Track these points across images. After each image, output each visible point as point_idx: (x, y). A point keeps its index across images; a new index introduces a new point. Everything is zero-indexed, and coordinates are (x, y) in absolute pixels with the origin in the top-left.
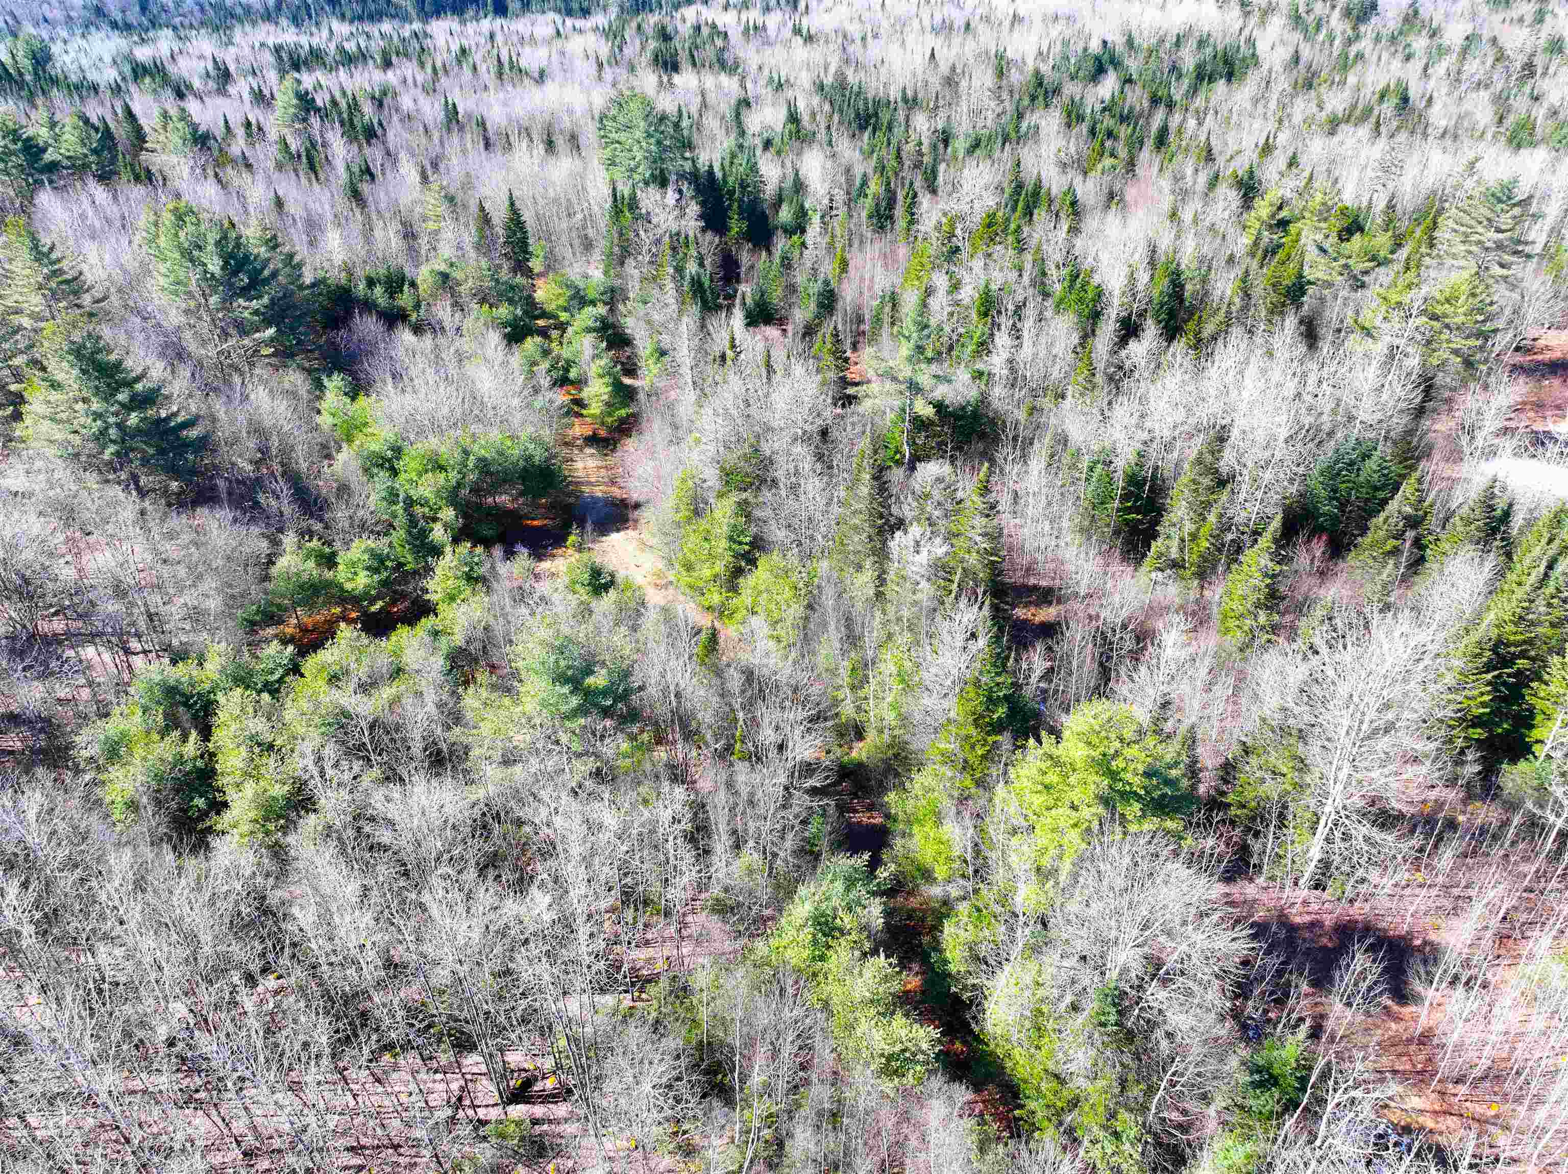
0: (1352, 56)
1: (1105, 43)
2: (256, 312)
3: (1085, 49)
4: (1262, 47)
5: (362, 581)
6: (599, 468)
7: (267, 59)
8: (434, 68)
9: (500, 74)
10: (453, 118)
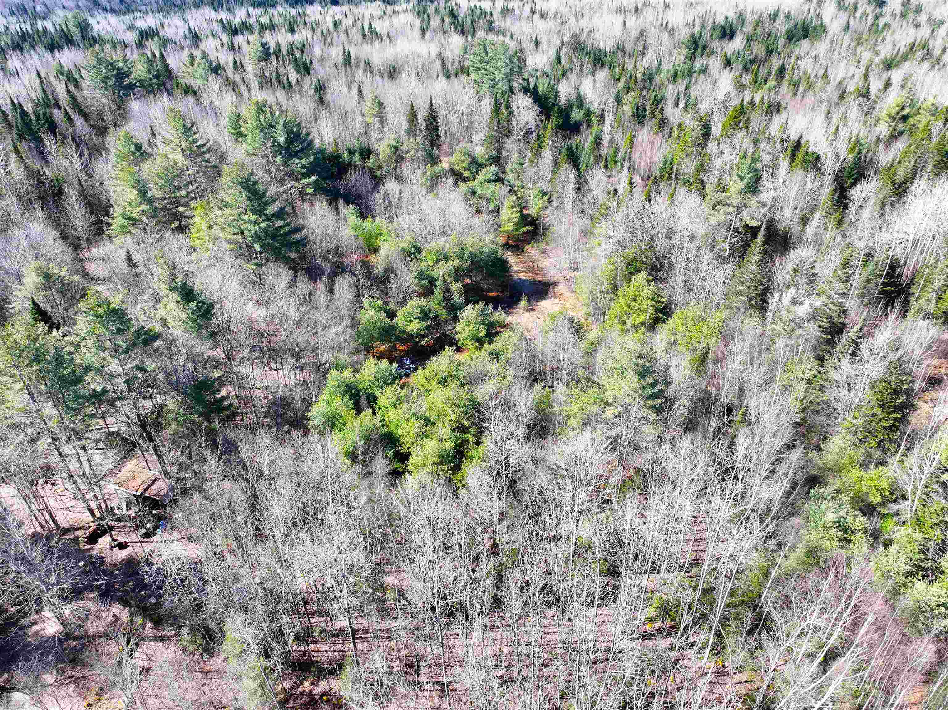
0: (881, 25)
1: (726, 18)
2: (303, 167)
3: (715, 22)
4: (826, 20)
5: (414, 326)
6: (518, 262)
7: (217, 28)
8: (322, 32)
9: (364, 36)
10: (348, 61)
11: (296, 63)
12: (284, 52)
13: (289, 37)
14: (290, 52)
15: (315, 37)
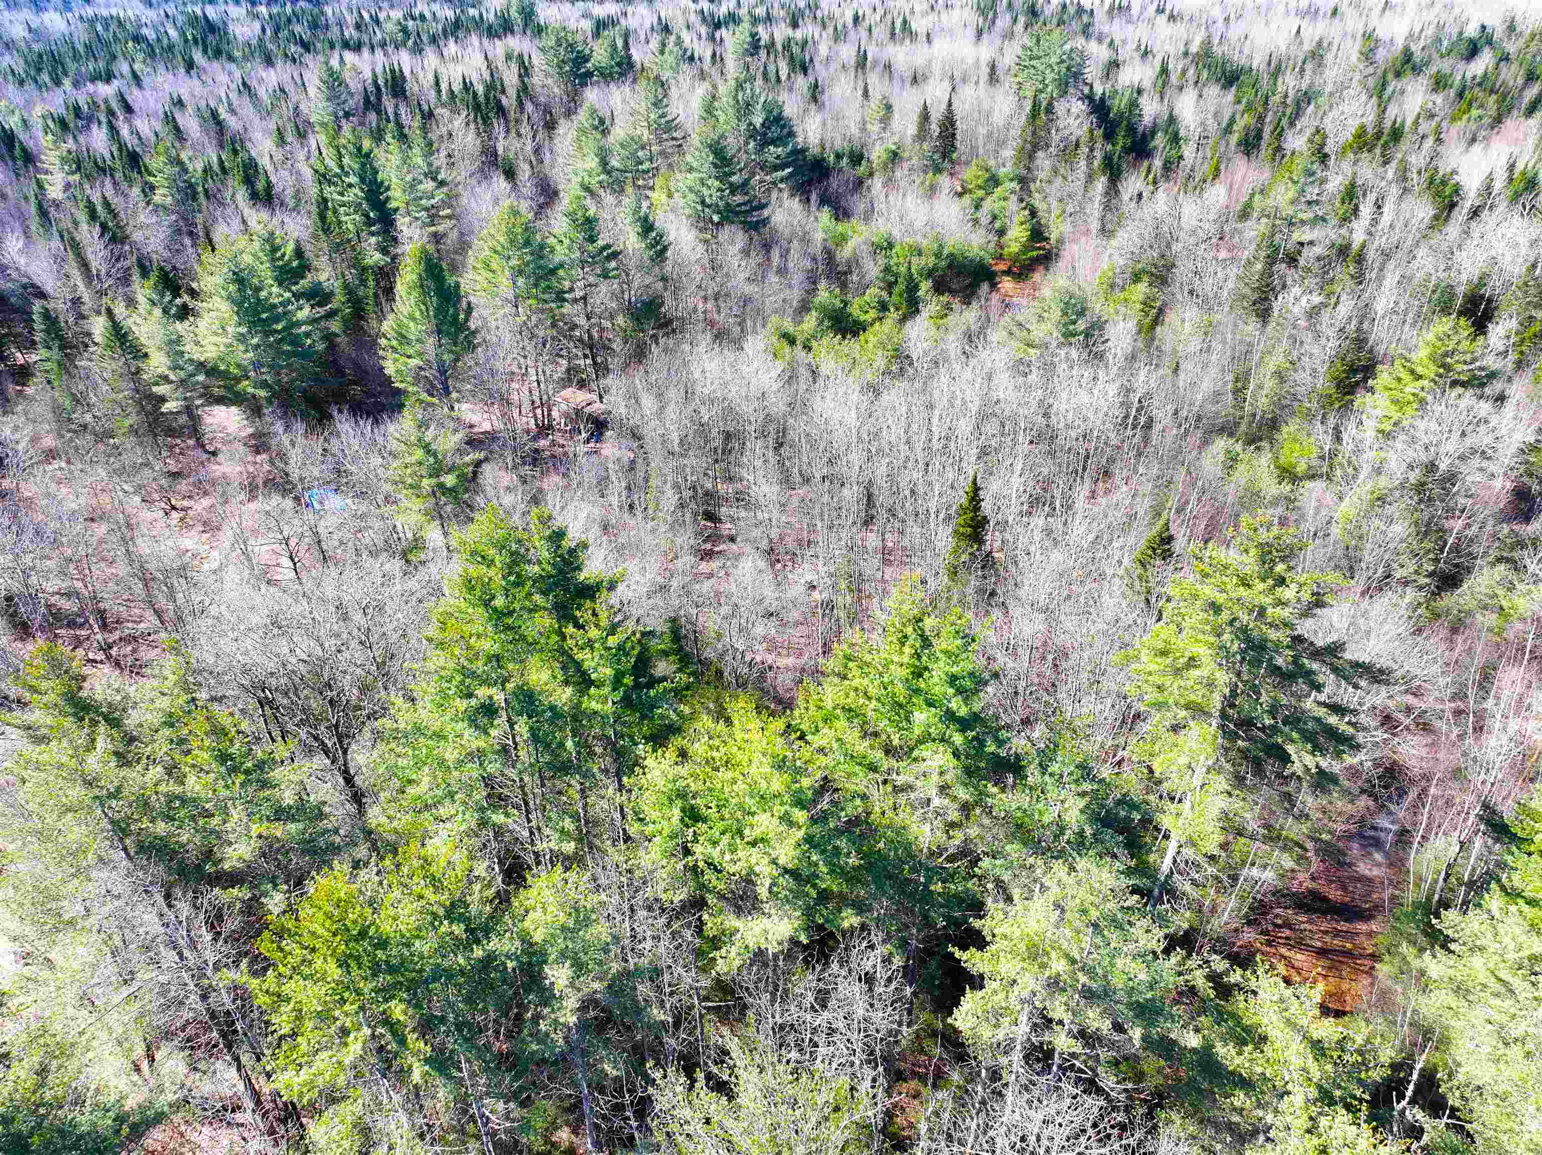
1: (1484, 27)
2: (778, 157)
3: (1461, 33)
7: (694, 19)
8: (836, 29)
9: (893, 34)
10: (862, 62)
11: (792, 58)
12: (779, 47)
13: (790, 32)
14: (787, 46)
15: (824, 35)
